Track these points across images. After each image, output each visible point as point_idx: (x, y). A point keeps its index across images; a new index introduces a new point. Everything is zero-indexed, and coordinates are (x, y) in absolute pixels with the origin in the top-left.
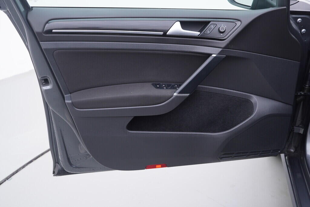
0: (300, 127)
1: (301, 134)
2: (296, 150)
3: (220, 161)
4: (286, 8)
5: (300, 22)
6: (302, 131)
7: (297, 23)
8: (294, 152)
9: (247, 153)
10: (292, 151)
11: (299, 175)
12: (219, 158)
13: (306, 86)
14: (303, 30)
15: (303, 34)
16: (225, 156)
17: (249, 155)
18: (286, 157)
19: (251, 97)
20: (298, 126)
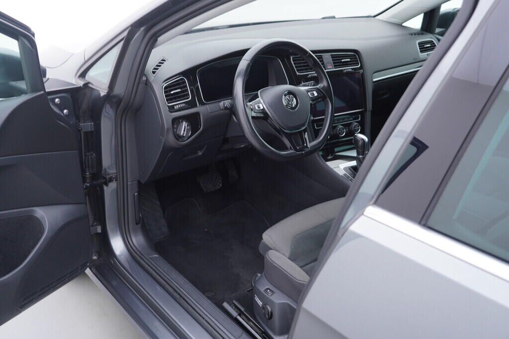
0: (96, 225)
1: (99, 233)
2: (99, 256)
3: (21, 312)
4: (43, 94)
5: (59, 103)
6: (99, 230)
7: (56, 105)
8: (98, 258)
9: (52, 283)
10: (95, 258)
11: (114, 283)
12: (19, 307)
13: (87, 175)
14: (65, 111)
15: (67, 116)
16: (26, 302)
17: (56, 286)
18: (92, 269)
19: (33, 210)
20: (93, 226)
